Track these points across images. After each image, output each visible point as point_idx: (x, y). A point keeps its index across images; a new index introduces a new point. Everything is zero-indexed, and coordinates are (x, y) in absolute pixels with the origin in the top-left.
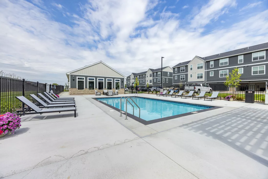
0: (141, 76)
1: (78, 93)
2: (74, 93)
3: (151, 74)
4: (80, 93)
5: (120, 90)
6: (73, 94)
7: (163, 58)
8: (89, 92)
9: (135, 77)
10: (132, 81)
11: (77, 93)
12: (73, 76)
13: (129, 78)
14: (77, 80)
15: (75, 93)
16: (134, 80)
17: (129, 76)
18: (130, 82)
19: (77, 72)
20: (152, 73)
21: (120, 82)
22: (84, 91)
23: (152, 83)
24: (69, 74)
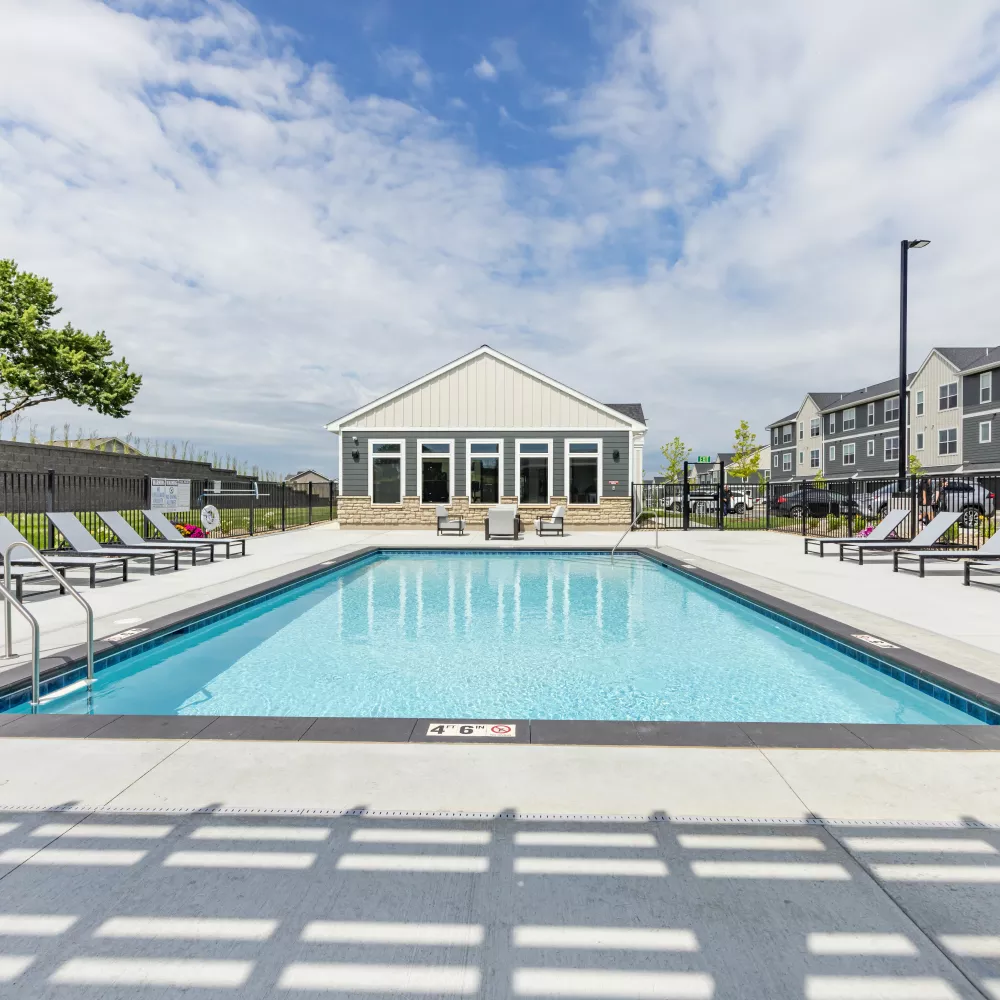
0: (871, 411)
1: (375, 521)
2: (356, 520)
3: (953, 387)
4: (381, 520)
5: (598, 504)
6: (353, 524)
7: (910, 250)
8: (426, 513)
9: (826, 416)
10: (809, 444)
11: (369, 521)
12: (354, 438)
13: (787, 430)
14: (372, 456)
15: (362, 521)
16: (819, 443)
17: (786, 419)
18: (794, 452)
19: (370, 418)
20: (957, 380)
21: (599, 455)
22: (401, 509)
23: (956, 458)
24: (337, 429)
